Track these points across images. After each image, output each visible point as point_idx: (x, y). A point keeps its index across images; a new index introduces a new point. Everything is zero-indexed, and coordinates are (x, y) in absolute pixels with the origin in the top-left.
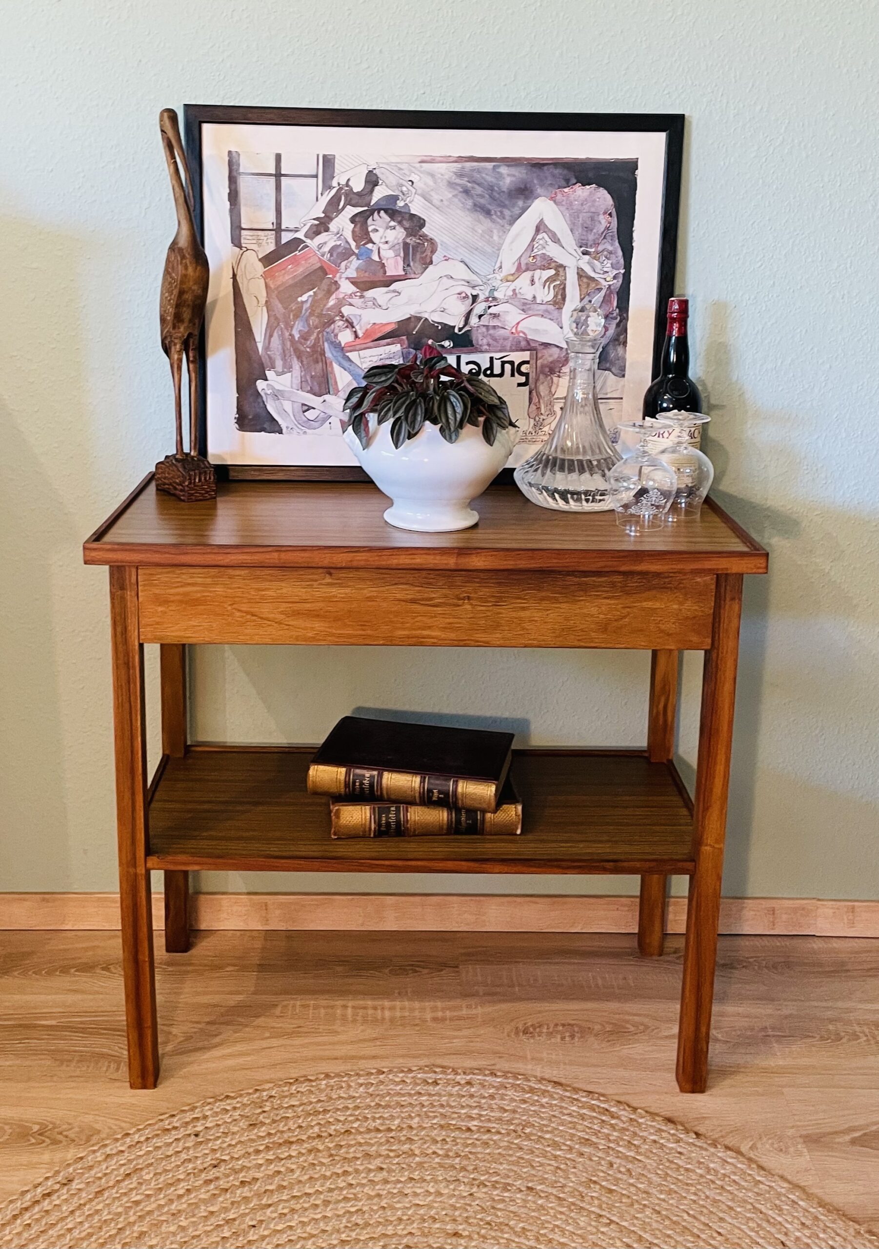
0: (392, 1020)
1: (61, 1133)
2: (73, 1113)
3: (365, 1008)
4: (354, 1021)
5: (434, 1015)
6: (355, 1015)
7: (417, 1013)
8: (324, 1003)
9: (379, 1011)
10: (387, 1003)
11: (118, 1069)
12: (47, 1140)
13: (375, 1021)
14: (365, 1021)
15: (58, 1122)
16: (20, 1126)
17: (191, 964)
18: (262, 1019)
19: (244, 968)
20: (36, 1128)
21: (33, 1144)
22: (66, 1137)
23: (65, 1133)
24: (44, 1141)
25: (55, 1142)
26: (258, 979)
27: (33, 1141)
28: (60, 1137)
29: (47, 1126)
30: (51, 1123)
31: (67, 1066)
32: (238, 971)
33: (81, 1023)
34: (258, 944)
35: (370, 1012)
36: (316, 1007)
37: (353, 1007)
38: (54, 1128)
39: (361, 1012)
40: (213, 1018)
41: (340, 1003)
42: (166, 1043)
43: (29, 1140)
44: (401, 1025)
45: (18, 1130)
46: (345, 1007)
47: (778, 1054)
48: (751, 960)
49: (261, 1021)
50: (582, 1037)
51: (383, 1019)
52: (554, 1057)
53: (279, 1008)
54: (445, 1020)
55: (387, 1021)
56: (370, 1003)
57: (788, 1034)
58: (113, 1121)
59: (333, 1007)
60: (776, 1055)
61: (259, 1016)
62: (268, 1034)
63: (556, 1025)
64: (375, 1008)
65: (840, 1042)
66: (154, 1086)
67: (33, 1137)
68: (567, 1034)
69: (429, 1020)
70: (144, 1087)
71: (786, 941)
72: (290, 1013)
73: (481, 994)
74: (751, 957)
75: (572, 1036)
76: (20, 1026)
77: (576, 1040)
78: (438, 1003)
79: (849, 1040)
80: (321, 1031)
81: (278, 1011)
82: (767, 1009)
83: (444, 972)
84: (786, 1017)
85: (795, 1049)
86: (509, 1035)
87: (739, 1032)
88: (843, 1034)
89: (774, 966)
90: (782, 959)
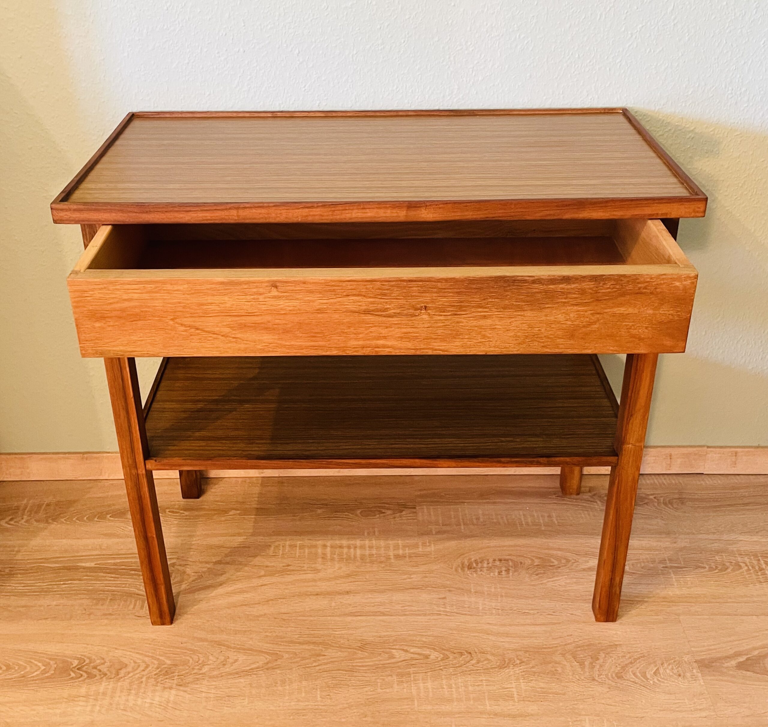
0: (363, 557)
1: (95, 668)
2: (105, 648)
3: (341, 547)
4: (332, 559)
5: (396, 552)
6: (333, 553)
7: (382, 551)
8: (307, 542)
9: (352, 550)
10: (358, 542)
11: (142, 607)
12: (84, 674)
13: (349, 559)
14: (341, 560)
15: (94, 657)
16: (64, 662)
17: (202, 509)
18: (258, 558)
19: (246, 512)
20: (76, 663)
21: (72, 678)
22: (100, 671)
23: (98, 668)
24: (82, 676)
25: (90, 676)
26: (256, 522)
27: (73, 675)
28: (95, 672)
29: (85, 661)
30: (89, 658)
31: (102, 605)
32: (239, 514)
33: (115, 564)
34: (256, 490)
35: (345, 550)
36: (302, 547)
37: (332, 547)
38: (90, 663)
39: (337, 551)
40: (218, 559)
41: (320, 543)
42: (181, 582)
43: (70, 675)
44: (370, 562)
45: (61, 665)
46: (325, 546)
47: (675, 584)
48: (651, 497)
49: (257, 561)
50: (515, 571)
51: (355, 557)
52: (493, 590)
53: (272, 548)
54: (405, 557)
55: (359, 559)
56: (345, 542)
57: (683, 565)
58: (138, 656)
59: (315, 546)
60: (674, 585)
61: (255, 556)
62: (263, 573)
63: (494, 560)
64: (349, 547)
65: (726, 572)
66: (171, 622)
67: (73, 671)
68: (504, 569)
69: (392, 557)
70: (163, 624)
71: (681, 479)
72: (281, 553)
73: (434, 533)
74: (652, 495)
75: (508, 571)
76: (65, 568)
77: (511, 574)
78: (400, 542)
79: (733, 570)
80: (305, 568)
81: (271, 551)
82: (666, 542)
83: (404, 513)
84: (681, 549)
85: (688, 579)
86: (456, 570)
87: (643, 565)
88: (728, 564)
89: (671, 503)
90: (677, 495)
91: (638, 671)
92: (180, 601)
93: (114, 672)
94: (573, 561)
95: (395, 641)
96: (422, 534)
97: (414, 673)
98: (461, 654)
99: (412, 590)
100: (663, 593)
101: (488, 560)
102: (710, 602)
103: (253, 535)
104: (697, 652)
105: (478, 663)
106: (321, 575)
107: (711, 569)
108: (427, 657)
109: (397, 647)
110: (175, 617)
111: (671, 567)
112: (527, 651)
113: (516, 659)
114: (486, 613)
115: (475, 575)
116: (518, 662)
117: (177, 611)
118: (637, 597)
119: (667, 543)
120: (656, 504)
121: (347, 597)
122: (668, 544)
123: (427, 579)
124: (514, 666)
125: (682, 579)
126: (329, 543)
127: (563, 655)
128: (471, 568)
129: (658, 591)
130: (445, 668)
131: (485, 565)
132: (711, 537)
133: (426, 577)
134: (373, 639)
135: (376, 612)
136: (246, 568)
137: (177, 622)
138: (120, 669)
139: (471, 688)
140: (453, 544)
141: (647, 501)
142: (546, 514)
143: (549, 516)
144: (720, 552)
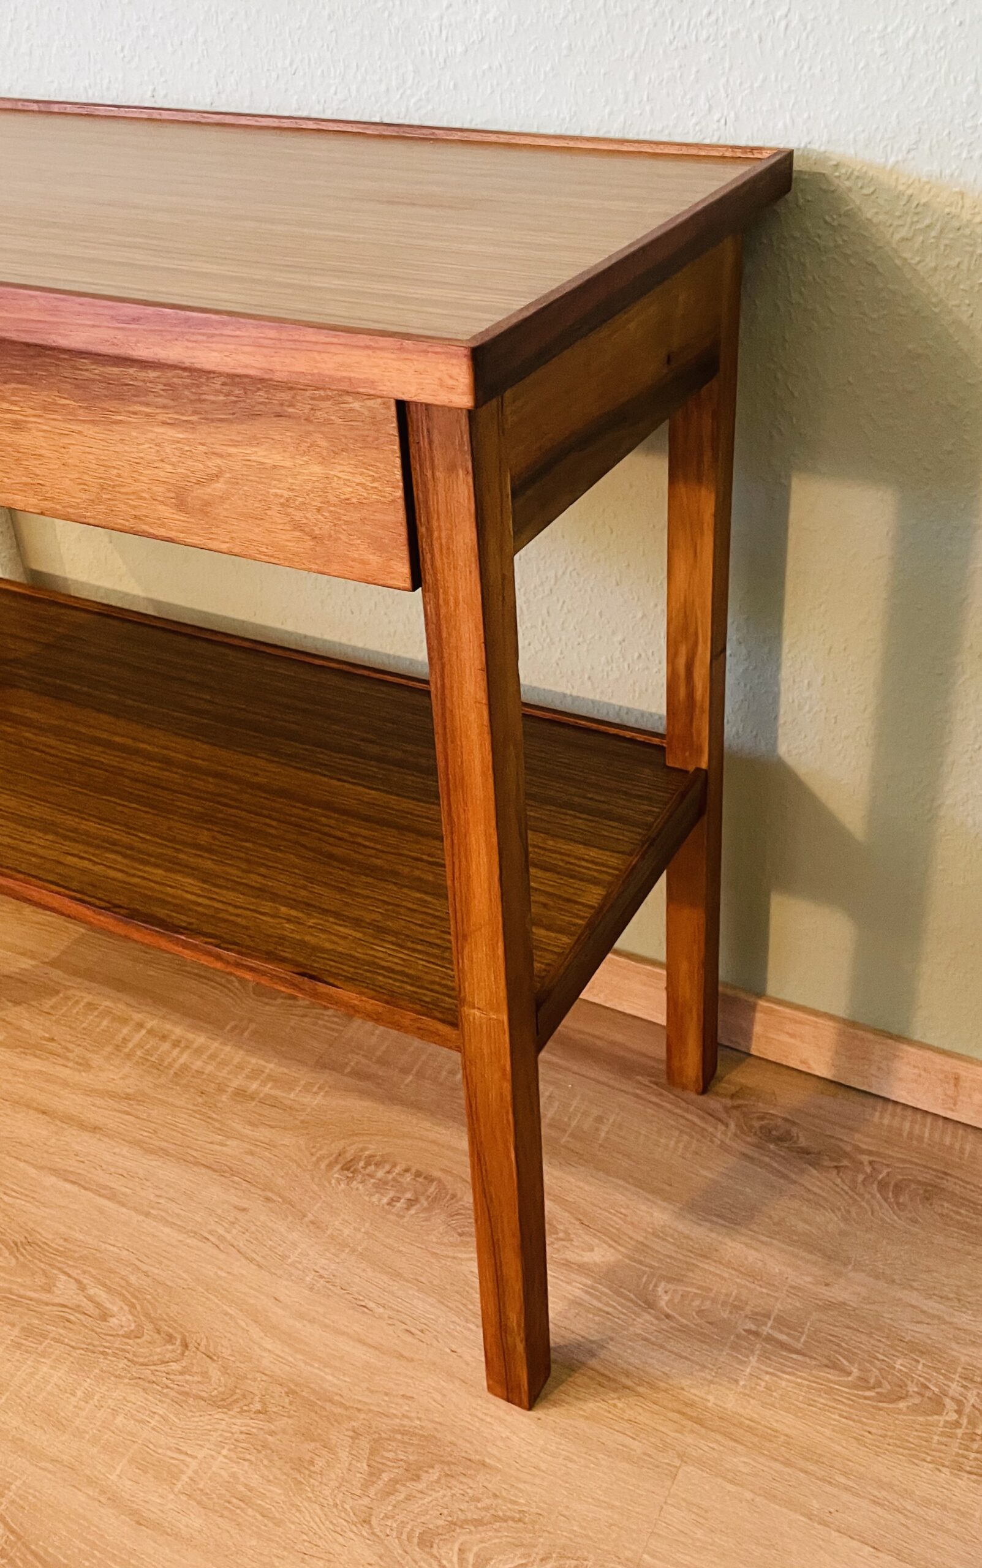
4: (129, 1056)
8: (116, 1008)
10: (200, 1040)
13: (156, 1066)
14: (142, 1061)
18: (20, 1009)
35: (165, 1047)
36: (102, 1013)
39: (152, 1043)
41: (136, 1016)
44: (183, 1086)
46: (139, 1026)
47: (742, 1383)
50: (425, 1210)
52: (346, 1232)
53: (56, 999)
54: (253, 1099)
55: (173, 1071)
57: (798, 1346)
59: (124, 1021)
60: (737, 1381)
61: (20, 1003)
63: (407, 1170)
64: (177, 1043)
65: (891, 1406)
68: (409, 1195)
69: (230, 1090)
71: (970, 1140)
72: (61, 1012)
73: (348, 1070)
74: (870, 1153)
75: (411, 1203)
77: (412, 1212)
78: (272, 1066)
79: (914, 1410)
80: (71, 1056)
83: (330, 1012)
84: (828, 1306)
85: (784, 1384)
86: (319, 1160)
87: (707, 1304)
88: (912, 1388)
89: (901, 1186)
90: (927, 1176)
91: (475, 1549)
94: (561, 1235)
95: (84, 1258)
96: (322, 1064)
97: (53, 1339)
98: (170, 1339)
99: (204, 1170)
101: (394, 1166)
102: (788, 1463)
103: (54, 964)
105: (181, 1373)
106: (87, 1078)
107: (863, 1383)
108: (105, 1316)
109: (74, 1273)
111: (769, 1339)
112: (294, 1392)
113: (257, 1399)
114: (291, 1275)
115: (343, 1186)
116: (258, 1406)
118: (627, 1375)
119: (809, 1279)
120: (861, 1177)
121: (86, 1136)
122: (805, 1281)
124: (242, 1411)
125: (767, 1378)
126: (149, 1023)
127: (356, 1434)
128: (348, 1169)
129: (686, 1383)
130: (115, 1355)
131: (380, 1174)
132: (929, 1304)
133: (252, 1153)
134: (50, 1237)
135: (106, 1187)
139: (120, 1420)
140: (357, 1106)
141: (845, 1163)
142: (596, 1112)
143: (599, 1119)
144: (917, 1349)
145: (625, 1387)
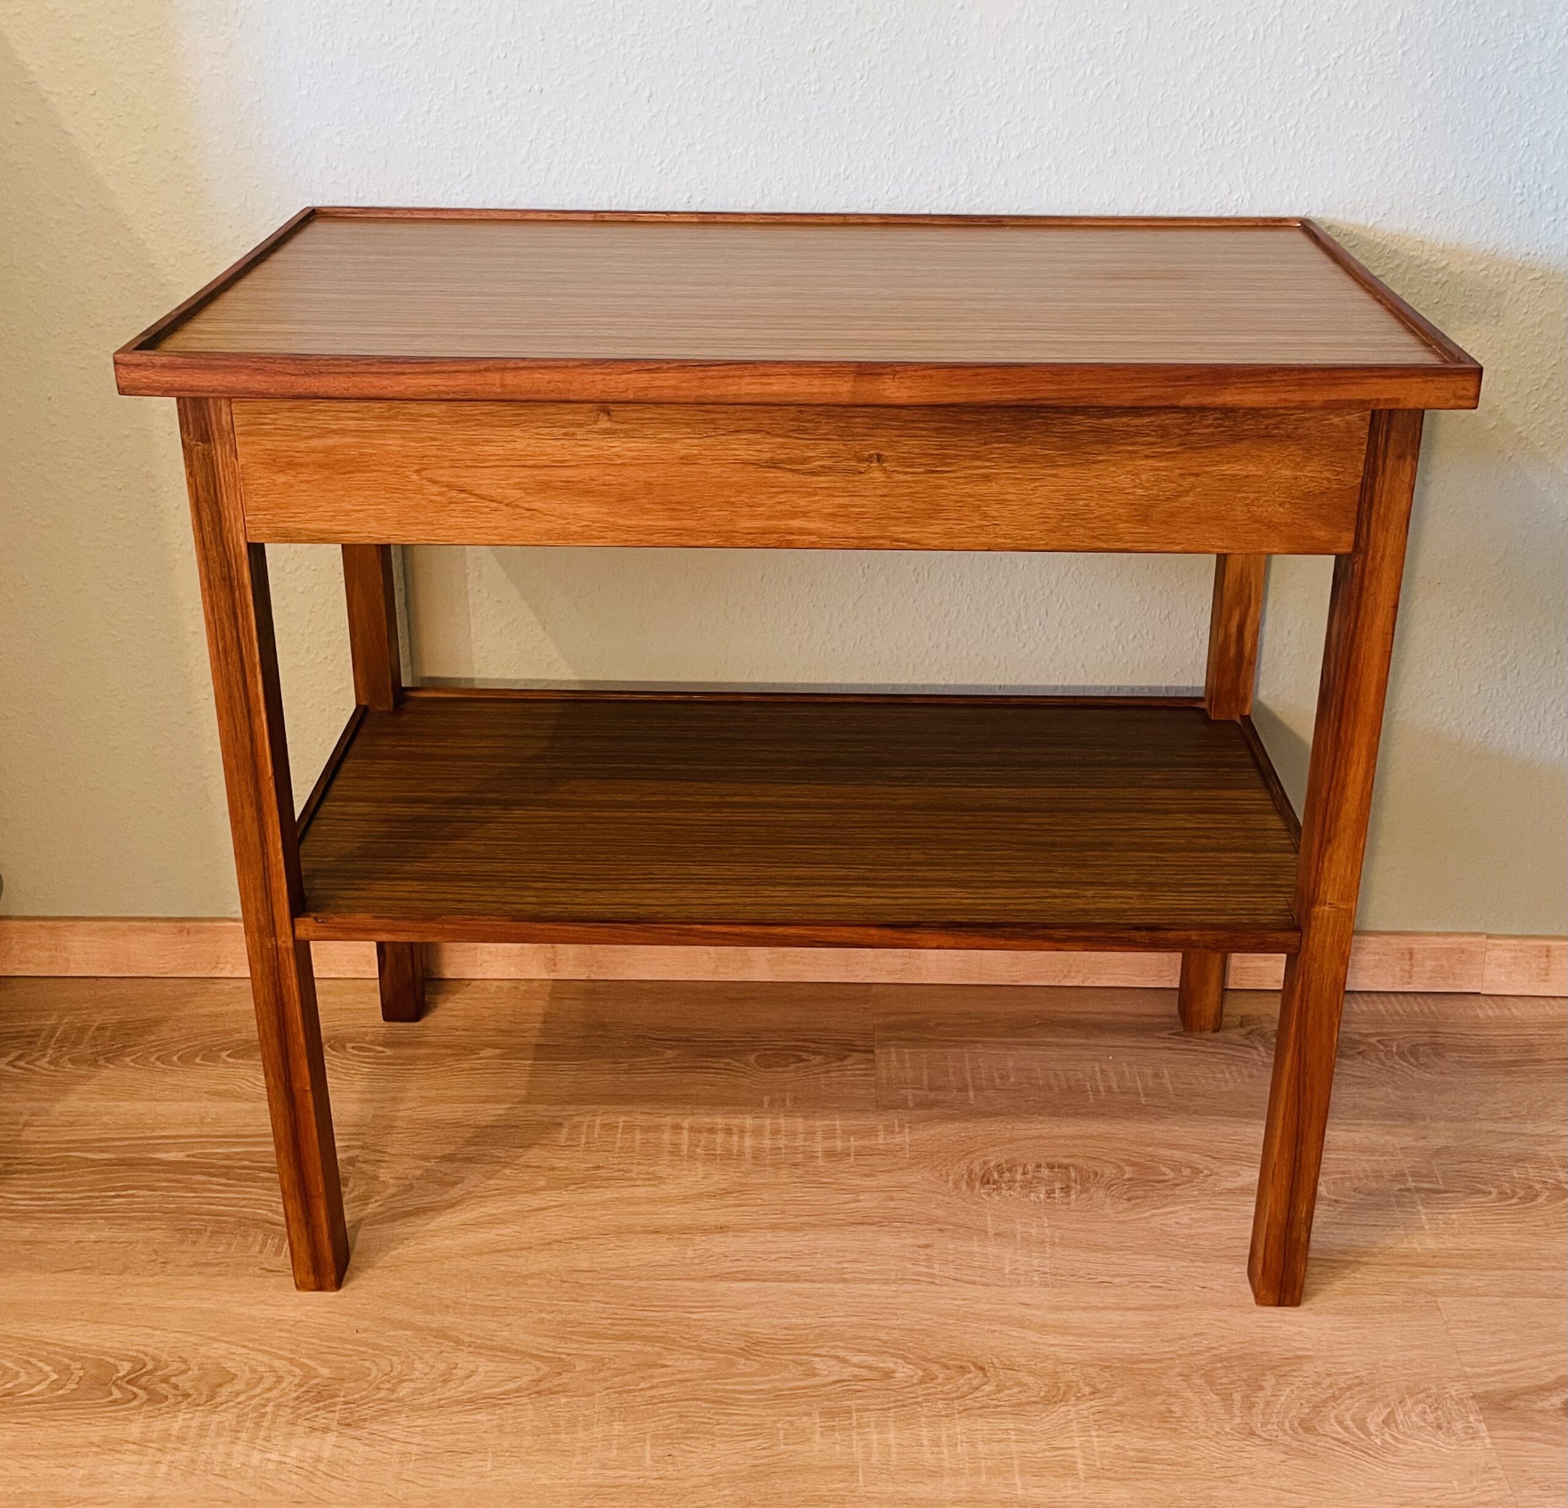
0: (757, 1155)
1: (165, 1380)
2: (192, 1339)
3: (712, 1131)
4: (692, 1157)
5: (829, 1144)
6: (694, 1145)
7: (799, 1143)
8: (640, 1119)
9: (735, 1138)
10: (749, 1122)
11: (278, 1252)
12: (141, 1393)
13: (728, 1157)
14: (711, 1157)
15: (165, 1356)
16: (100, 1364)
17: (420, 1044)
18: (534, 1151)
19: (512, 1052)
20: (125, 1367)
21: (115, 1402)
22: (176, 1387)
23: (173, 1380)
24: (135, 1396)
25: (155, 1398)
26: (532, 1074)
27: (117, 1394)
28: (164, 1389)
29: (145, 1365)
30: (153, 1359)
31: (194, 1243)
32: (501, 1057)
33: (228, 1157)
34: (539, 1006)
35: (720, 1138)
36: (629, 1129)
37: (692, 1129)
38: (155, 1369)
39: (704, 1137)
40: (449, 1149)
41: (668, 1120)
42: (365, 1199)
43: (111, 1394)
44: (773, 1165)
45: (93, 1372)
46: (677, 1128)
47: (1427, 1227)
48: (1373, 1040)
49: (533, 1156)
50: (1081, 1192)
51: (741, 1153)
52: (1033, 1231)
53: (565, 1131)
54: (848, 1155)
55: (748, 1156)
56: (720, 1121)
57: (1442, 1187)
58: (260, 1357)
59: (658, 1128)
60: (1422, 1228)
61: (530, 1146)
62: (542, 1182)
63: (1039, 1166)
64: (729, 1131)
65: (1534, 1203)
66: (338, 1285)
67: (119, 1387)
68: (1058, 1185)
69: (820, 1155)
70: (320, 1288)
71: (1431, 1004)
72: (583, 1140)
73: (911, 1104)
74: (1373, 1035)
75: (1066, 1190)
76: (122, 1162)
77: (1073, 1197)
78: (838, 1122)
79: (1550, 1200)
80: (633, 1175)
81: (563, 1135)
82: (1403, 1138)
83: (849, 1061)
84: (1438, 1153)
85: (1454, 1216)
86: (956, 1185)
87: (1356, 1183)
88: (1538, 1186)
89: (1414, 1051)
90: (1426, 1038)
91: (1348, 1418)
92: (361, 1240)
93: (206, 1391)
94: (1206, 1172)
95: (820, 1336)
96: (883, 1107)
97: (858, 1410)
98: (963, 1369)
99: (861, 1228)
100: (1404, 1246)
101: (1025, 1166)
102: (1503, 1268)
103: (527, 1101)
104: (1478, 1376)
105: (1000, 1391)
106: (668, 1189)
107: (1503, 1196)
108: (888, 1375)
109: (823, 1352)
110: (347, 1274)
111: (1418, 1190)
112: (1107, 1367)
113: (1081, 1384)
114: (1019, 1281)
115: (997, 1198)
116: (1087, 1390)
117: (353, 1260)
118: (1345, 1253)
119: (1408, 1139)
120: (1382, 1055)
121: (718, 1238)
122: (1407, 1141)
123: (892, 1204)
124: (1078, 1398)
125: (1440, 1217)
126: (686, 1123)
127: (1186, 1377)
128: (988, 1182)
129: (1389, 1242)
130: (927, 1401)
131: (1019, 1177)
132: (1500, 1126)
133: (892, 1199)
134: (771, 1331)
135: (782, 1273)
136: (507, 1171)
137: (351, 1285)
138: (220, 1385)
139: (982, 1448)
140: (950, 1130)
141: (1362, 1048)
142: (1149, 1071)
143: (1156, 1076)
144: (1520, 1159)
145: (1350, 1262)
